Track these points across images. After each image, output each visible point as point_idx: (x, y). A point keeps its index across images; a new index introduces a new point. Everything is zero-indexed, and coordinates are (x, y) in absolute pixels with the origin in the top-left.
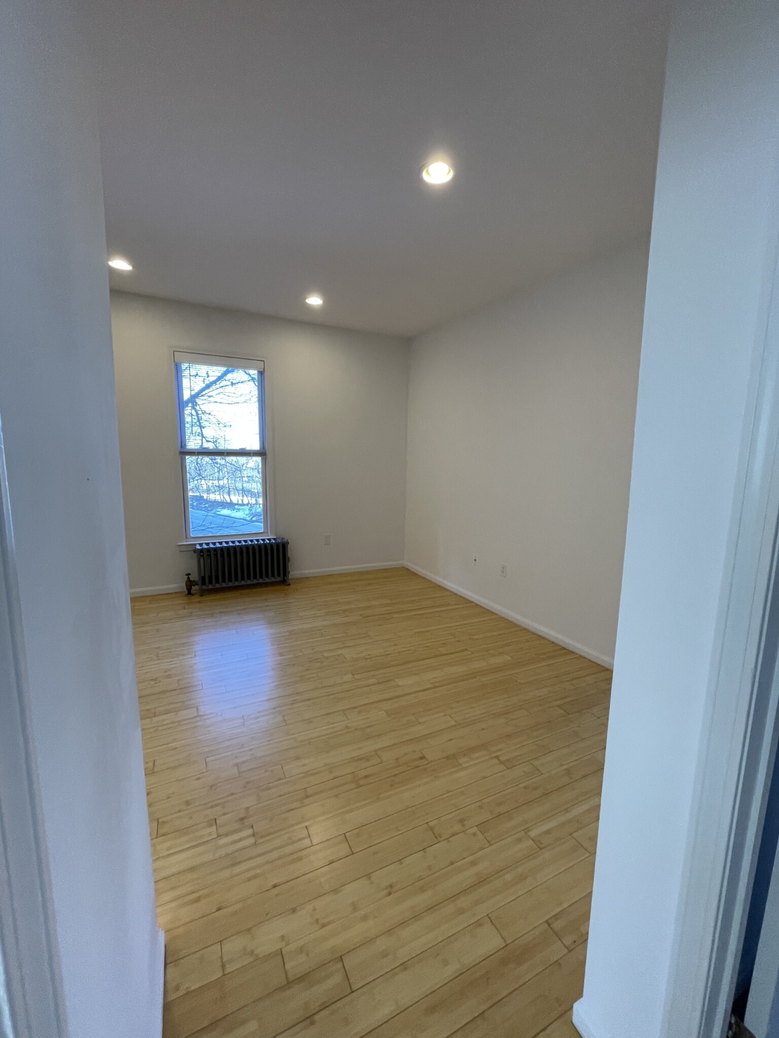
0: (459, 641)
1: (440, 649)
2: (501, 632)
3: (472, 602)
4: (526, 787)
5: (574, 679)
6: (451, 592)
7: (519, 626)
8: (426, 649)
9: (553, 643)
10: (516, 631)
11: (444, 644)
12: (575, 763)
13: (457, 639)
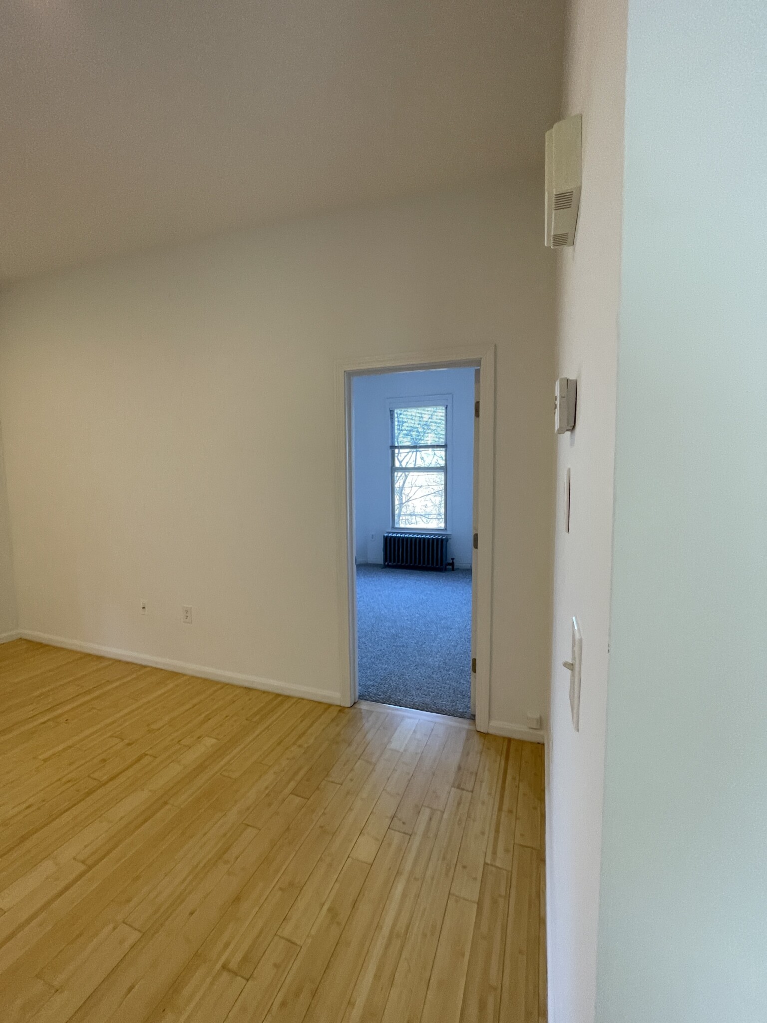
0: (129, 744)
1: (96, 775)
2: (195, 701)
3: (145, 667)
4: (283, 1004)
5: (300, 737)
6: (109, 659)
7: (217, 683)
8: (70, 784)
9: (264, 692)
10: (215, 691)
11: (104, 760)
12: (337, 885)
13: (126, 741)
